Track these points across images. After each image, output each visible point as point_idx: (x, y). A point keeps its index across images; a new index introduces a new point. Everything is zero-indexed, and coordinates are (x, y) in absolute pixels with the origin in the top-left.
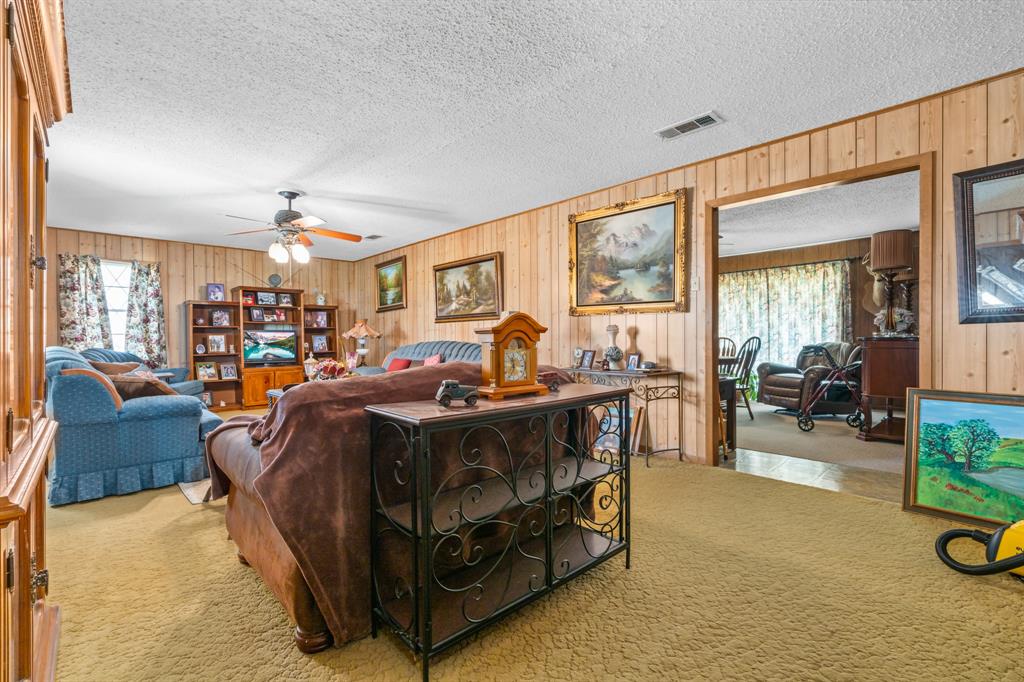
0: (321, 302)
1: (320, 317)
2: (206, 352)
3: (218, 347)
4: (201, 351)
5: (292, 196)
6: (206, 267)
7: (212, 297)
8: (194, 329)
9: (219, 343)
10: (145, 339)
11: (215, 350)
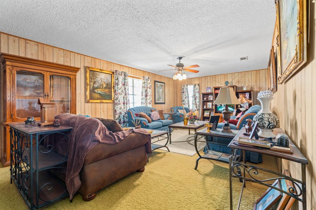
0: (245, 89)
1: (246, 95)
2: (206, 108)
3: (210, 107)
4: (205, 107)
5: (180, 58)
6: (210, 82)
7: (208, 91)
8: (203, 101)
9: (209, 105)
10: (195, 104)
11: (209, 107)
